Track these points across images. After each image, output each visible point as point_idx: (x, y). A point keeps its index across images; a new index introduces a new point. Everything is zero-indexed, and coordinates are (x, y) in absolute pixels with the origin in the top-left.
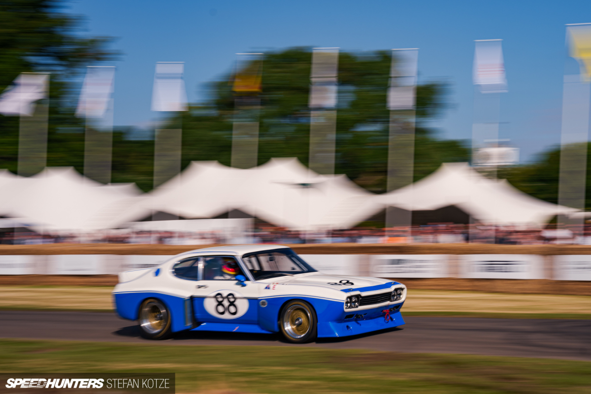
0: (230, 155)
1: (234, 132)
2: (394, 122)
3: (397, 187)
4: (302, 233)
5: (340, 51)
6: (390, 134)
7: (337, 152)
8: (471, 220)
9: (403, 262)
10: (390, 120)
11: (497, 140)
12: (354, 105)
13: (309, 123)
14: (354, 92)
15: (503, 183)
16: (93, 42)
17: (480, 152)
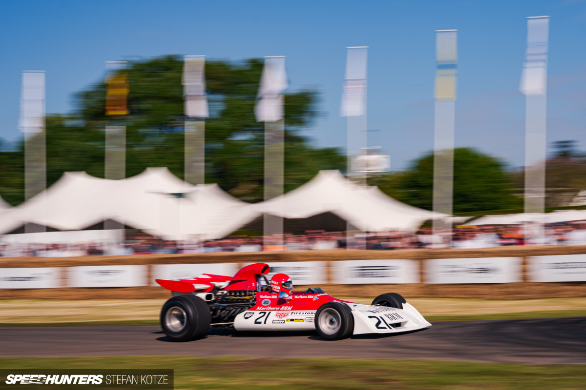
0: (103, 165)
1: (107, 142)
2: (269, 130)
3: (273, 196)
4: (179, 243)
5: (206, 59)
6: (265, 143)
7: (206, 161)
8: (348, 227)
9: (281, 269)
10: (266, 129)
12: (224, 114)
13: (184, 132)
14: (224, 101)
15: (374, 190)
17: (358, 159)
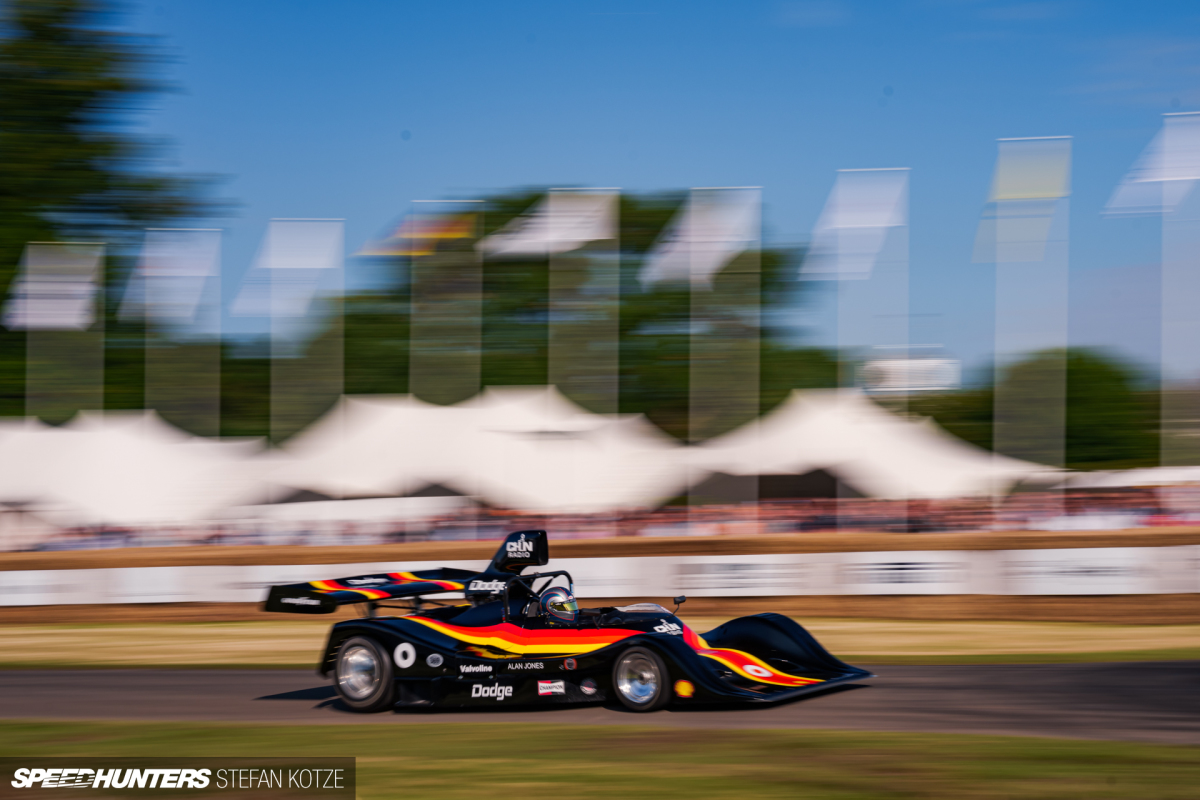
11: (906, 346)
15: (925, 425)
16: (188, 183)
